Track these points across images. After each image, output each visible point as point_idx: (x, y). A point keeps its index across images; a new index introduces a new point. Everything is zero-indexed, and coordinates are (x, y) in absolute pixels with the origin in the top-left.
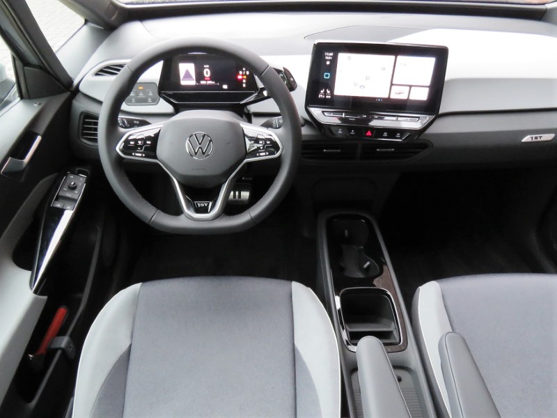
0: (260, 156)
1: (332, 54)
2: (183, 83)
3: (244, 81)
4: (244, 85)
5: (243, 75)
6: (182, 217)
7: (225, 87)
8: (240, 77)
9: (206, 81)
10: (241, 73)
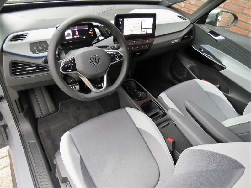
0: (116, 61)
1: (121, 19)
2: (67, 38)
3: (92, 34)
4: (92, 36)
5: (91, 31)
6: (92, 93)
7: (84, 37)
8: (90, 32)
9: (77, 36)
10: (90, 30)
